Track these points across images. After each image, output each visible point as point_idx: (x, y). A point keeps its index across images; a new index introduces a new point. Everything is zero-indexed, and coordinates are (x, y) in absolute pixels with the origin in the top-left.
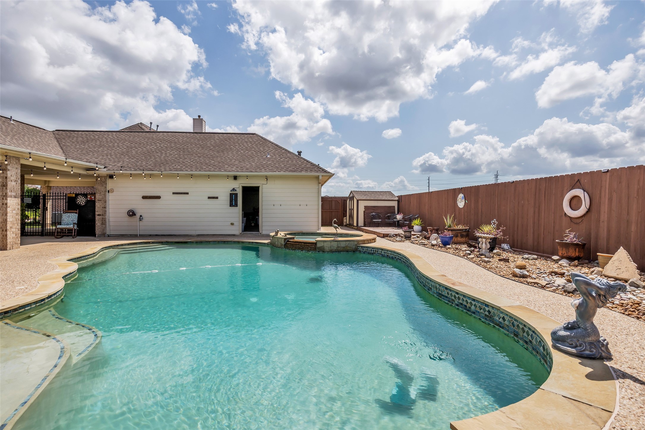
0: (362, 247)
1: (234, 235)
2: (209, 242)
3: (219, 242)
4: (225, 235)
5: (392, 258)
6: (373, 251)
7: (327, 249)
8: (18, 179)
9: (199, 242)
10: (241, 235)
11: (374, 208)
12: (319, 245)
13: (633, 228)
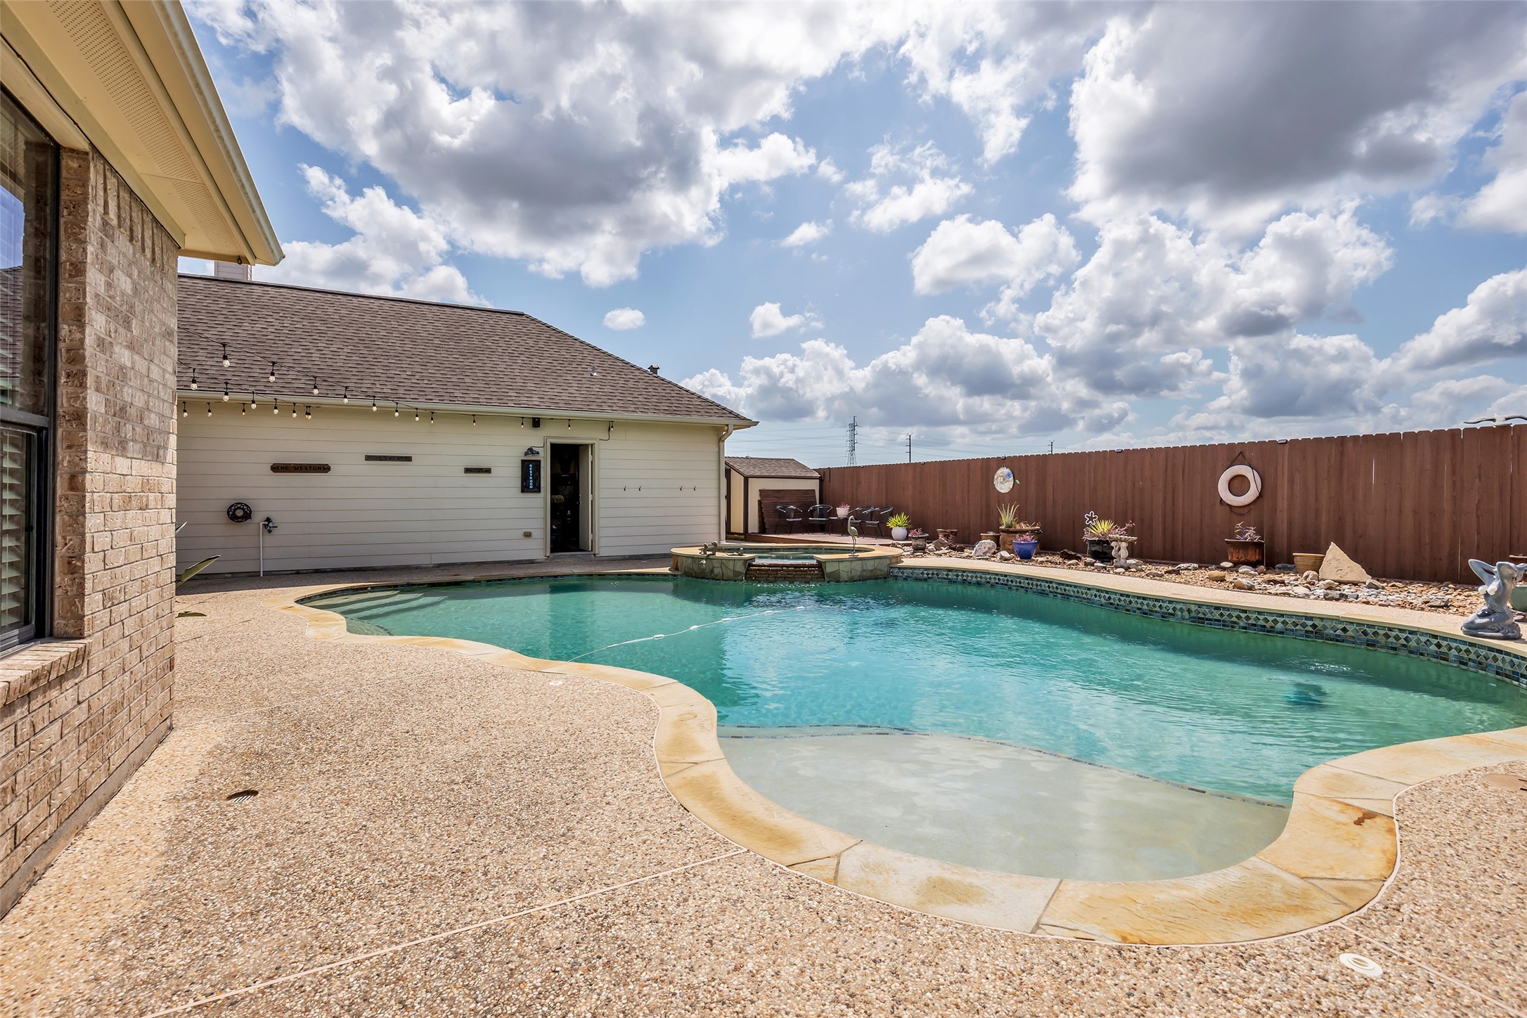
0: (899, 568)
1: (532, 562)
2: (520, 579)
3: (542, 577)
4: (508, 562)
5: (979, 584)
6: (928, 574)
7: (844, 576)
9: (495, 580)
10: (548, 561)
11: (777, 495)
12: (829, 569)
13: (1324, 519)
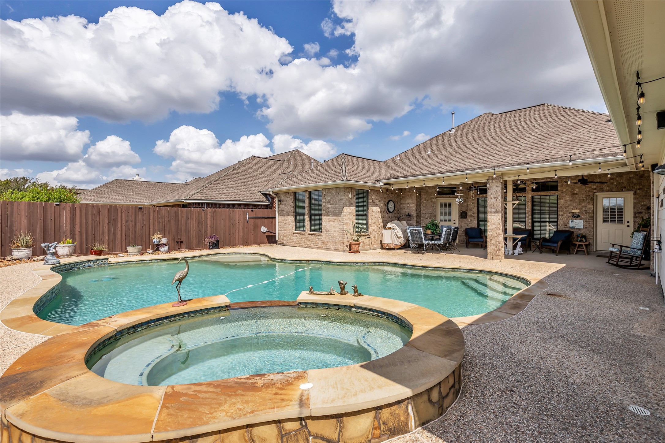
8: (498, 196)
